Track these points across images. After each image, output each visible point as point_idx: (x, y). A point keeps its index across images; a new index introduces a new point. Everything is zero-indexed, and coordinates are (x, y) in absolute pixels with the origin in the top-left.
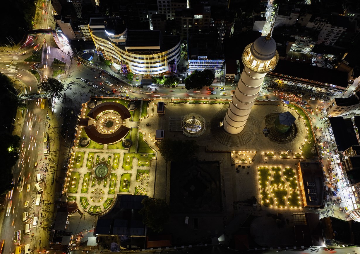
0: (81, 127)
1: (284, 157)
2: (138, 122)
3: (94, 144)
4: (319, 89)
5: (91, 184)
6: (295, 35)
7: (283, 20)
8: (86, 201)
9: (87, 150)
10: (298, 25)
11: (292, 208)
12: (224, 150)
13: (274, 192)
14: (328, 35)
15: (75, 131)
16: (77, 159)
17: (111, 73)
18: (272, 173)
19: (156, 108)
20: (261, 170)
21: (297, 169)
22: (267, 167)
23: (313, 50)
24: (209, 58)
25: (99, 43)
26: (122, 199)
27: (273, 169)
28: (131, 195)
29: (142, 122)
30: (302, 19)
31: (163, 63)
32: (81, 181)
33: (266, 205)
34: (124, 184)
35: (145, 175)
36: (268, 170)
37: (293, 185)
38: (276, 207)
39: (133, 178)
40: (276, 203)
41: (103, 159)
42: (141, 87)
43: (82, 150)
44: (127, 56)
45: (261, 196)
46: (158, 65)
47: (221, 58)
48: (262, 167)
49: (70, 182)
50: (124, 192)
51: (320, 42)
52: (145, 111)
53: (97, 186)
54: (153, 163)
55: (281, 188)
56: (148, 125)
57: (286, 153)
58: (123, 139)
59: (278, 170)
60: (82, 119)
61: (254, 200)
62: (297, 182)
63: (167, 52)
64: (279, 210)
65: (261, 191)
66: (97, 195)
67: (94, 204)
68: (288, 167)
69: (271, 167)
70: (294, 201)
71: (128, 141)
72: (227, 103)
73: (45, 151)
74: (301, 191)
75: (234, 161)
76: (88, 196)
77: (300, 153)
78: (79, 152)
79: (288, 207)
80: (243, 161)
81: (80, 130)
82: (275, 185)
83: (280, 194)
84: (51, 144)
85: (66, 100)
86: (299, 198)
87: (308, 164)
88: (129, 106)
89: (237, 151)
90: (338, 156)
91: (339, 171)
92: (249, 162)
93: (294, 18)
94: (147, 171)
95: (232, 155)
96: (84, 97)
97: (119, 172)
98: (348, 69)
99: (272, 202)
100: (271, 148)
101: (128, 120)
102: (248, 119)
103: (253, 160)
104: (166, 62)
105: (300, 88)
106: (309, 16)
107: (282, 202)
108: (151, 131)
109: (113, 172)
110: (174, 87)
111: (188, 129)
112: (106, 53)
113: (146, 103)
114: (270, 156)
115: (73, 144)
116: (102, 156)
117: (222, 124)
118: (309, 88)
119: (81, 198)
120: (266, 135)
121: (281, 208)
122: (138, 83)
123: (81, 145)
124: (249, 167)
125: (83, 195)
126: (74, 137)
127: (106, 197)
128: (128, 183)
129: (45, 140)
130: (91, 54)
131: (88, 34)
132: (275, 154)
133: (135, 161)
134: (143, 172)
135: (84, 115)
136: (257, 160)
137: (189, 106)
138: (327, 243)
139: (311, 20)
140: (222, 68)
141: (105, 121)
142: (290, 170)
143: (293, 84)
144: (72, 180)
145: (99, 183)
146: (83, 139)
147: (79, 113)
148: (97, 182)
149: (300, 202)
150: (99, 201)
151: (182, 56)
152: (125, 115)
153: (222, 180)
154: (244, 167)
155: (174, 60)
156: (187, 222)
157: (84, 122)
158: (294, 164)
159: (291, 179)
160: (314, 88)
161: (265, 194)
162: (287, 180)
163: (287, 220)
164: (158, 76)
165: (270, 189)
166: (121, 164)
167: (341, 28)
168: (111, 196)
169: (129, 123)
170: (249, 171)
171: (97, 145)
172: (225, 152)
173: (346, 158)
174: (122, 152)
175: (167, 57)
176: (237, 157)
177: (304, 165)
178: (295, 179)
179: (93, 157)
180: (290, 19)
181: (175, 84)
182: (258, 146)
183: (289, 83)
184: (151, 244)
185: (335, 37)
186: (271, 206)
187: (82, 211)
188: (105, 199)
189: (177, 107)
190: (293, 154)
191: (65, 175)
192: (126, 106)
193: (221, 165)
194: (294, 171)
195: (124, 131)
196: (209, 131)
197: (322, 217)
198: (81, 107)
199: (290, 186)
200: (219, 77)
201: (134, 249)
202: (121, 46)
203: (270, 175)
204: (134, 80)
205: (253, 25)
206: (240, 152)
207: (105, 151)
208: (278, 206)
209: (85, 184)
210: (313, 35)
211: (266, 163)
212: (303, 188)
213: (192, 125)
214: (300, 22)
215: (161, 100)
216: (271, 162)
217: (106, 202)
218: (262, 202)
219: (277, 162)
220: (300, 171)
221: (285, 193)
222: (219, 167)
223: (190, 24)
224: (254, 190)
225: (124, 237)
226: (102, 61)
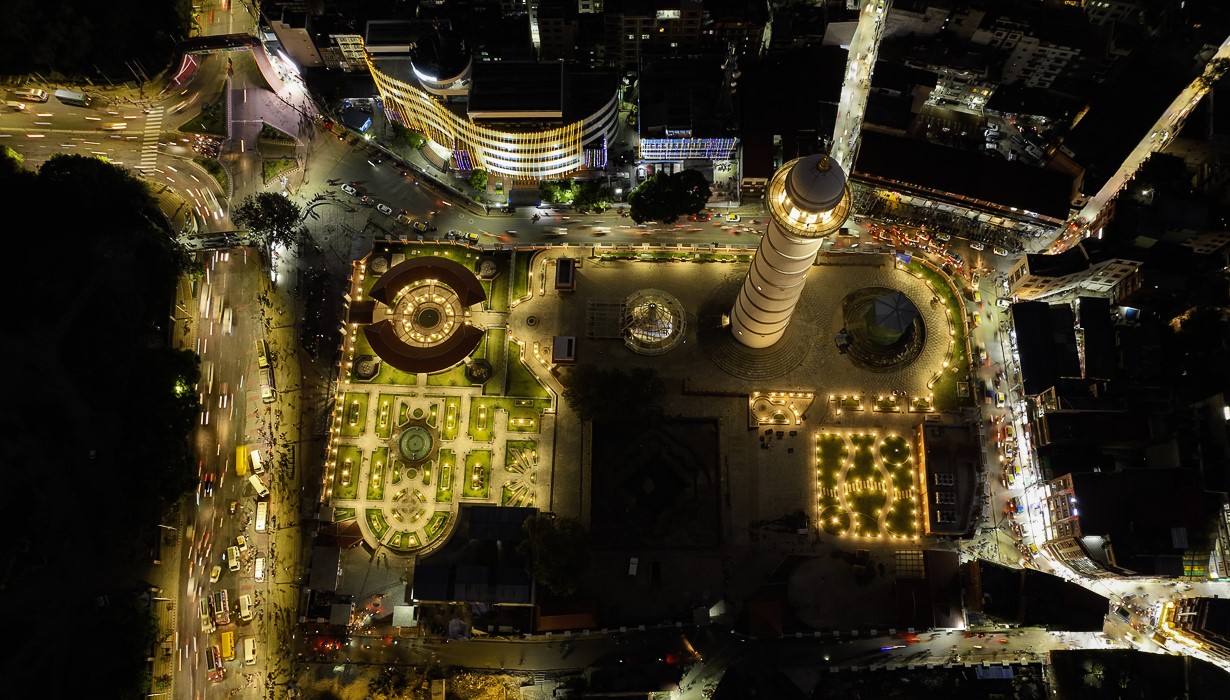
0: (355, 325)
1: (886, 407)
2: (505, 312)
3: (390, 371)
4: (997, 220)
5: (389, 478)
6: (939, 64)
7: (907, 21)
8: (382, 519)
9: (375, 390)
10: (947, 35)
11: (894, 538)
12: (731, 389)
13: (853, 497)
14: (1032, 63)
15: (339, 339)
16: (351, 413)
17: (425, 168)
18: (851, 449)
19: (552, 271)
20: (823, 443)
21: (916, 441)
22: (839, 434)
23: (991, 103)
24: (696, 135)
25: (388, 89)
26: (474, 518)
27: (855, 440)
28: (492, 508)
29: (514, 312)
30: (959, 22)
31: (571, 148)
32: (365, 469)
33: (831, 531)
34: (475, 477)
35: (528, 455)
36: (842, 442)
37: (903, 481)
38: (856, 536)
39: (498, 460)
40: (856, 524)
41: (418, 412)
42: (510, 210)
43: (362, 388)
44: (467, 128)
45: (819, 509)
46: (556, 144)
47: (729, 136)
48: (827, 434)
49: (337, 471)
50: (476, 498)
51: (1010, 78)
52: (521, 282)
53: (406, 483)
54: (548, 424)
55: (872, 489)
56: (532, 321)
57: (892, 398)
58: (467, 359)
59: (869, 441)
60: (354, 304)
61: (802, 517)
62: (912, 472)
63: (581, 124)
64: (862, 543)
65: (819, 496)
66: (409, 505)
67: (401, 528)
68: (893, 435)
69: (849, 434)
70: (901, 521)
71: (480, 363)
72: (743, 259)
73: (266, 392)
74: (920, 496)
75: (755, 419)
76: (386, 507)
77: (927, 399)
78: (354, 394)
79: (886, 535)
80: (780, 419)
81: (351, 333)
82: (857, 481)
83: (867, 505)
84: (277, 372)
85: (306, 247)
86: (914, 512)
87: (942, 428)
88: (478, 268)
89: (765, 393)
90: (1024, 404)
91: (1024, 444)
92: (794, 420)
93: (937, 19)
94: (533, 444)
95: (752, 402)
96: (357, 243)
97: (461, 445)
98: (1075, 168)
99: (846, 522)
100: (854, 384)
101: (478, 306)
102: (798, 305)
103: (804, 417)
104: (580, 146)
105: (945, 217)
106: (978, 16)
107: (871, 524)
108: (540, 338)
109: (445, 445)
110: (599, 211)
111: (638, 334)
112: (411, 115)
113: (527, 259)
114: (850, 407)
115: (336, 373)
116: (414, 404)
117: (727, 321)
118: (972, 214)
119: (369, 512)
120: (843, 349)
121: (868, 536)
122: (500, 200)
123: (358, 376)
124: (793, 434)
125: (372, 505)
126: (337, 356)
127: (430, 509)
128: (485, 475)
129: (263, 361)
130: (368, 113)
131: (356, 55)
132: (863, 399)
133: (500, 417)
134: (522, 447)
135: (358, 294)
136: (816, 415)
137: (642, 267)
138: (971, 619)
139: (984, 26)
140: (732, 157)
141: (417, 308)
142: (899, 443)
143: (929, 203)
144: (342, 466)
145: (412, 475)
146: (361, 358)
147: (346, 286)
148: (404, 472)
149: (916, 524)
150: (414, 520)
151: (623, 115)
152: (470, 294)
153: (723, 468)
154: (780, 434)
155: (602, 137)
156: (633, 570)
157: (363, 313)
158: (909, 427)
159: (899, 465)
160: (984, 217)
161: (829, 502)
162: (889, 467)
163: (881, 567)
164: (555, 179)
165: (843, 490)
166: (464, 426)
167: (1066, 49)
168: (443, 507)
169: (482, 317)
170: (792, 445)
171: (401, 375)
172: (732, 395)
173: (1041, 413)
174: (466, 393)
175: (580, 135)
176: (763, 408)
177: (934, 429)
178: (908, 466)
179: (390, 408)
180: (926, 20)
181: (603, 205)
182: (820, 377)
183: (918, 202)
184: (546, 622)
185: (1052, 68)
186: (843, 534)
187: (373, 545)
188: (429, 514)
189: (608, 270)
190: (909, 402)
191: (323, 456)
192: (470, 268)
193: (722, 429)
194: (908, 445)
195: (468, 338)
196: (694, 336)
197: (965, 559)
198: (350, 271)
199: (895, 483)
200: (726, 181)
201: (505, 634)
202: (455, 106)
203: (845, 455)
204: (490, 191)
205: (823, 31)
206: (772, 397)
207: (422, 390)
208: (862, 532)
209: (376, 477)
210: (987, 65)
211: (839, 424)
212: (924, 489)
213: (650, 320)
214: (954, 27)
215: (566, 251)
216: (851, 420)
217: (431, 521)
218: (821, 523)
219: (866, 422)
220: (922, 445)
221: (880, 500)
222: (716, 435)
223: (645, 31)
224: (803, 493)
225: (482, 607)
226: (402, 135)
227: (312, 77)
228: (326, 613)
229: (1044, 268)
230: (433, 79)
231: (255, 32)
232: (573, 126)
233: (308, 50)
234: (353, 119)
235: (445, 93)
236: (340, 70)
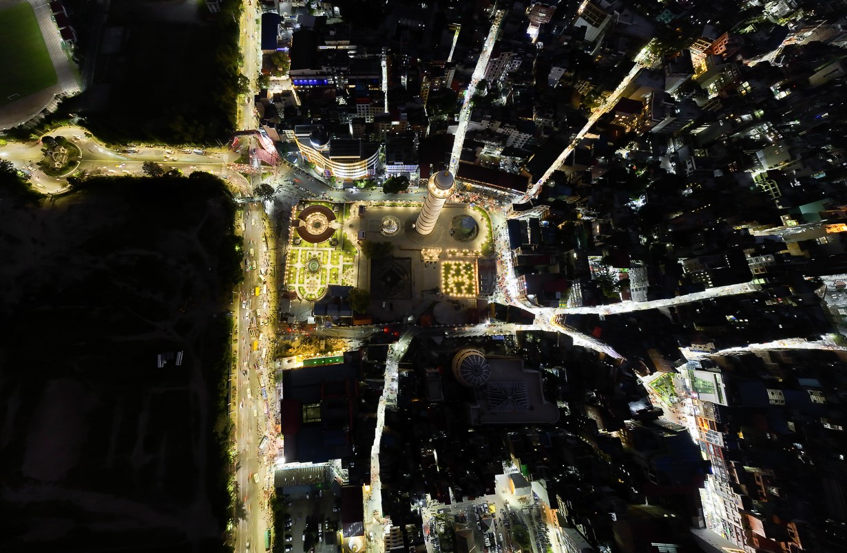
0: (293, 228)
1: (465, 254)
2: (342, 223)
3: (305, 242)
4: (503, 193)
5: (306, 277)
6: (485, 140)
7: (475, 125)
8: (304, 290)
9: (300, 248)
10: (488, 130)
11: (467, 296)
12: (415, 248)
13: (455, 283)
14: (516, 140)
15: (289, 232)
16: (293, 256)
17: (316, 176)
18: (454, 267)
19: (357, 210)
20: (445, 265)
21: (475, 265)
22: (450, 262)
23: (503, 153)
24: (404, 164)
25: (303, 148)
26: (333, 289)
27: (455, 264)
28: (339, 286)
29: (345, 223)
30: (492, 125)
31: (363, 169)
32: (298, 274)
33: (447, 293)
34: (333, 277)
35: (350, 269)
36: (451, 265)
37: (470, 278)
38: (455, 295)
39: (340, 271)
40: (455, 291)
41: (314, 256)
42: (344, 189)
43: (296, 248)
44: (329, 162)
45: (443, 286)
46: (358, 167)
47: (415, 164)
48: (446, 262)
49: (289, 275)
50: (334, 283)
51: (509, 145)
52: (347, 213)
53: (311, 278)
54: (357, 259)
55: (460, 280)
56: (351, 226)
57: (467, 251)
58: (330, 239)
59: (460, 265)
60: (293, 221)
61: (437, 289)
62: (473, 275)
63: (366, 160)
64: (457, 297)
65: (443, 282)
66: (312, 285)
67: (310, 293)
68: (468, 263)
69: (453, 262)
70: (469, 290)
71: (334, 240)
72: (420, 205)
73: (265, 249)
74: (476, 282)
75: (423, 258)
76: (305, 286)
77: (480, 251)
78: (294, 250)
79: (464, 295)
80: (431, 258)
81: (292, 230)
82: (456, 277)
83: (459, 285)
84: (269, 243)
85: (278, 203)
86: (474, 287)
87: (484, 260)
88: (333, 209)
89: (426, 249)
90: (510, 253)
91: (510, 265)
92: (436, 258)
93: (485, 124)
94: (352, 266)
95: (422, 252)
96: (293, 201)
97: (328, 266)
98: (529, 175)
99: (452, 290)
100: (455, 247)
101: (333, 221)
102: (437, 221)
103: (439, 257)
104: (366, 168)
105: (486, 191)
106: (499, 123)
107: (460, 291)
108: (353, 231)
109: (323, 266)
110: (372, 189)
111: (385, 230)
112: (310, 157)
113: (349, 205)
114: (454, 254)
115: (287, 243)
116: (313, 253)
117: (414, 226)
118: (495, 191)
119: (299, 288)
120: (452, 235)
121: (459, 295)
122: (340, 186)
123: (295, 244)
124: (435, 262)
125: (300, 285)
126: (288, 237)
127: (319, 287)
128: (336, 276)
129: (264, 239)
130: (296, 157)
131: (292, 137)
132: (458, 251)
133: (341, 257)
134: (349, 266)
135: (294, 217)
136: (443, 256)
137: (387, 208)
138: (491, 321)
139: (501, 127)
140: (416, 171)
141: (314, 222)
142: (470, 265)
143: (481, 187)
144: (290, 273)
145: (313, 276)
146: (295, 238)
147: (290, 215)
148: (310, 275)
149: (474, 291)
150: (314, 290)
151: (380, 157)
152: (331, 217)
153: (413, 273)
154: (431, 263)
155: (373, 166)
156: (384, 306)
157: (296, 223)
158: (473, 260)
159: (469, 272)
160: (499, 191)
161: (446, 284)
162: (466, 273)
163: (463, 305)
164: (358, 179)
165: (451, 280)
166: (329, 260)
167: (528, 135)
168: (323, 286)
169: (334, 225)
170: (435, 266)
171: (309, 244)
172: (416, 250)
173: (516, 255)
174: (330, 249)
175: (366, 164)
176: (426, 254)
177: (481, 260)
178: (472, 273)
179: (306, 254)
180: (481, 125)
181: (374, 187)
182: (445, 244)
183: (477, 186)
184: (356, 322)
185: (523, 141)
186: (451, 294)
187: (301, 298)
188: (319, 288)
189: (376, 209)
190: (473, 252)
191: (284, 270)
192: (331, 209)
193: (412, 261)
194: (472, 266)
195: (330, 232)
196: (404, 231)
197: (490, 302)
198: (292, 210)
199: (468, 278)
200: (414, 180)
201: (344, 326)
202: (324, 154)
203: (452, 269)
204: (337, 183)
205: (447, 129)
206: (429, 250)
207: (315, 248)
208: (457, 294)
209: (301, 276)
210: (502, 139)
211: (450, 259)
212: (477, 280)
213: (389, 225)
214: (490, 127)
215: (362, 203)
216: (454, 258)
217: (319, 290)
218: (444, 291)
219: (459, 259)
220: (477, 266)
221: (463, 284)
222: (411, 263)
223: (388, 129)
224: (438, 281)
225: (336, 317)
226: (307, 164)
227: (277, 144)
228: (286, 319)
229: (518, 208)
230: (318, 145)
231: (258, 129)
232: (364, 161)
233: (276, 135)
234: (291, 159)
235: (321, 150)
236: (286, 142)
